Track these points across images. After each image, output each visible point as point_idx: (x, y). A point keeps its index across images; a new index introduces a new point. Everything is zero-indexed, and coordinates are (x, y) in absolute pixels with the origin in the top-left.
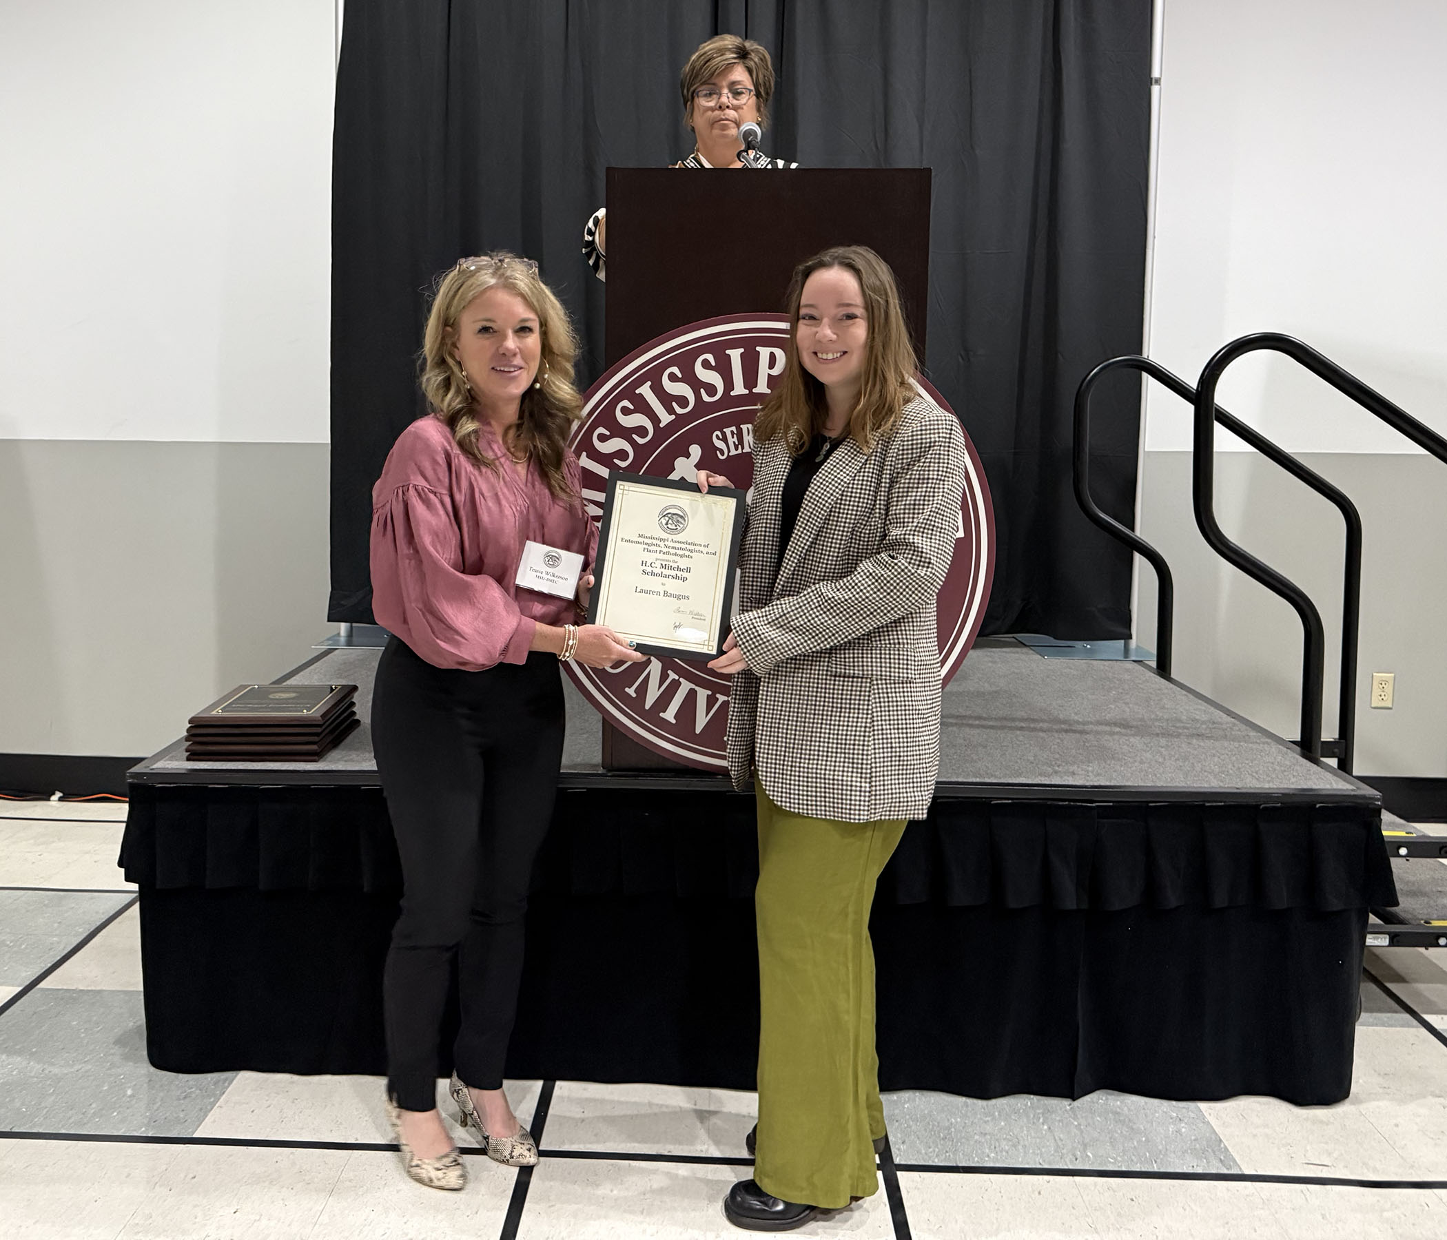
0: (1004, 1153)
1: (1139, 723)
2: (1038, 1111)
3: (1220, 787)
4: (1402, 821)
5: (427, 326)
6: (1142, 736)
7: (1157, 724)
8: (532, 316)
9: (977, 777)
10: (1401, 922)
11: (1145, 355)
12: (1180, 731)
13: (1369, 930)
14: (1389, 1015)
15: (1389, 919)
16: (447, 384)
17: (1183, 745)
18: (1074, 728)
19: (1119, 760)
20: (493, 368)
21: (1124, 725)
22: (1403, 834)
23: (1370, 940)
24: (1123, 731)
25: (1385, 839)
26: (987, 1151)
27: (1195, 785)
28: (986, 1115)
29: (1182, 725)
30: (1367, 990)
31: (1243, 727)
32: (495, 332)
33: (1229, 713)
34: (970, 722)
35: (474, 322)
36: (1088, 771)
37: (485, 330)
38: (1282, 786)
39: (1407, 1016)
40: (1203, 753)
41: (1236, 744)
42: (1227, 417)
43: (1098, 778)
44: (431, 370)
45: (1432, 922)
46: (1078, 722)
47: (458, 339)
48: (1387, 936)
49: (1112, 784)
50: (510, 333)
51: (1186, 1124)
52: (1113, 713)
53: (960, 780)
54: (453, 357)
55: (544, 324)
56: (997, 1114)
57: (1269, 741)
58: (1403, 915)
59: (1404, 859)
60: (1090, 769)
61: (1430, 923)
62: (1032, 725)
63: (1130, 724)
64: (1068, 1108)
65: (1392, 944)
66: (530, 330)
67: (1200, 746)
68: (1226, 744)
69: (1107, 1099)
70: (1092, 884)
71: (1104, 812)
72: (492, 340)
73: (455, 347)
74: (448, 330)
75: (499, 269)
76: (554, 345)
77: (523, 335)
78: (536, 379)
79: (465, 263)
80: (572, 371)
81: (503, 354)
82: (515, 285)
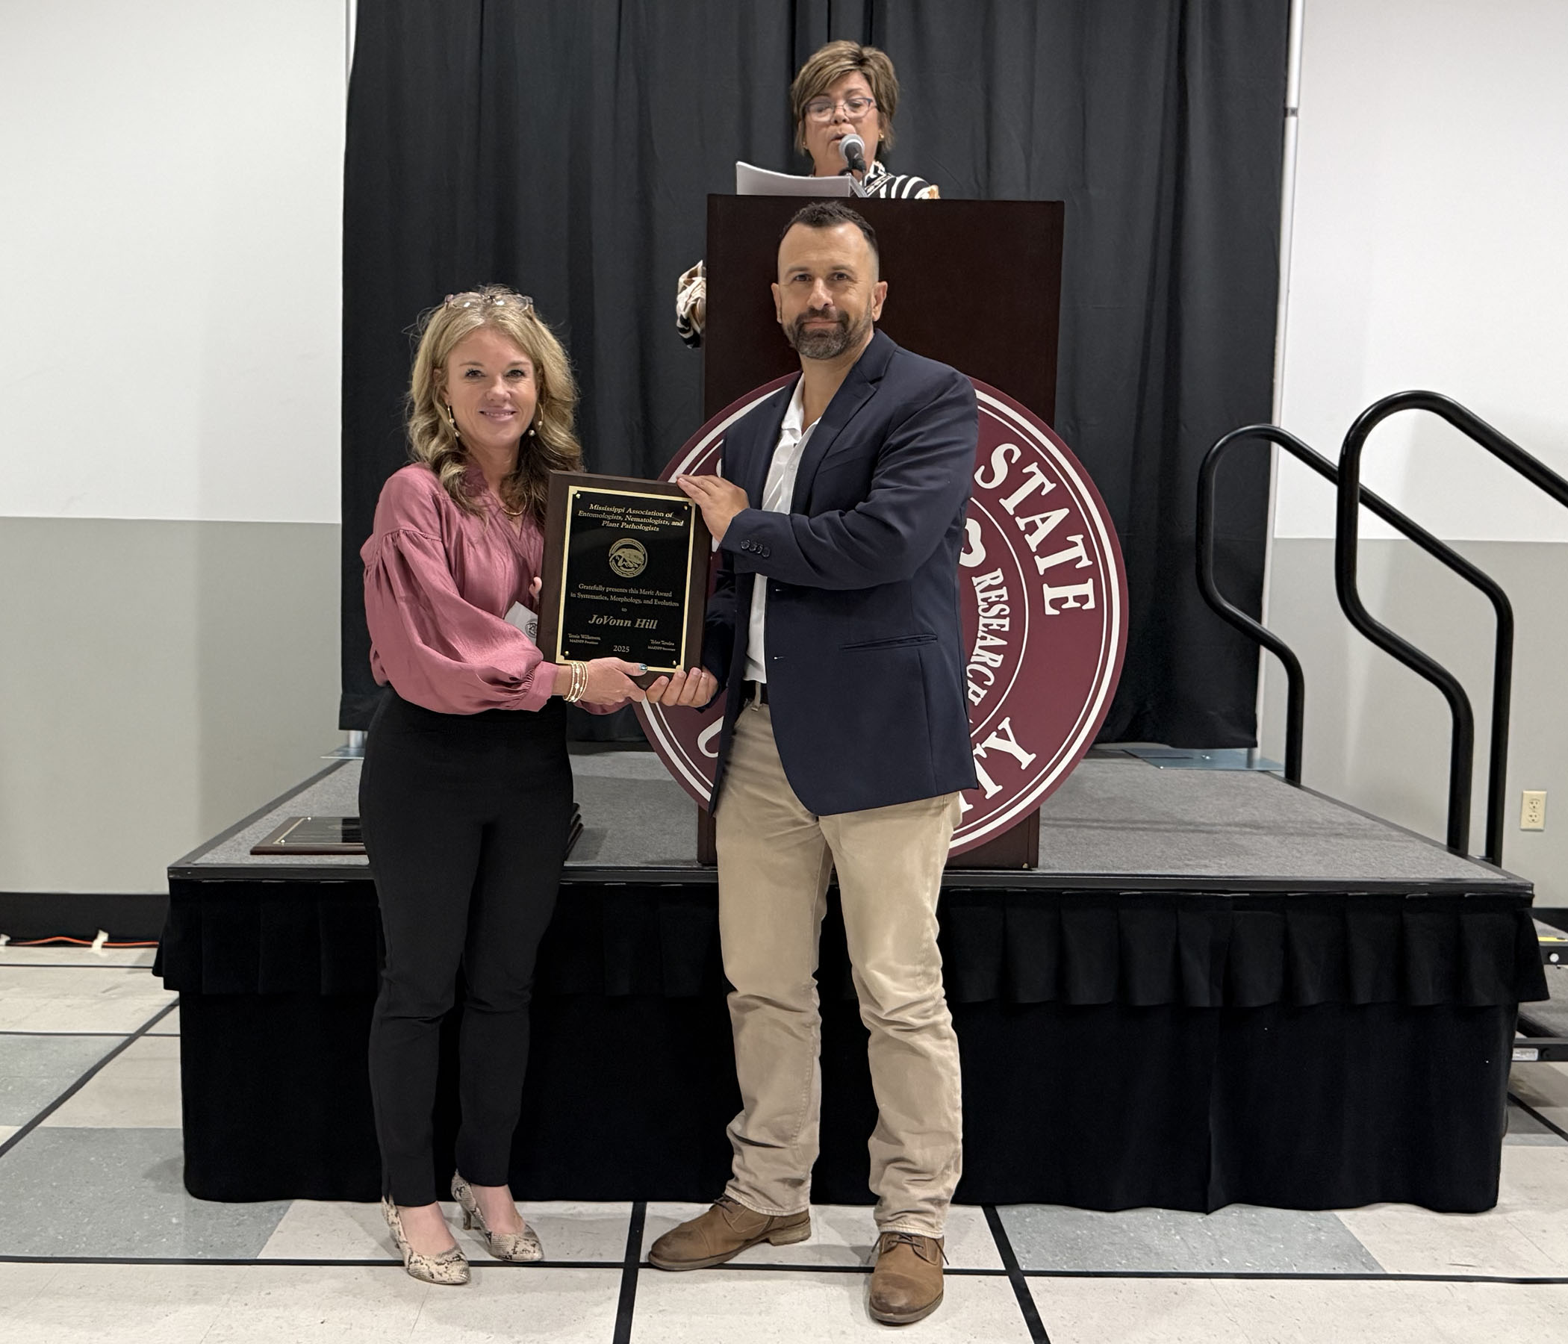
2: (1169, 1225)
3: (1364, 877)
5: (414, 367)
6: (1276, 836)
7: (1290, 825)
8: (523, 359)
9: (1104, 870)
10: (1545, 1035)
11: (1275, 424)
12: (1316, 831)
13: (1515, 1045)
14: (1536, 1135)
15: (1533, 1032)
16: (433, 430)
17: (1322, 843)
18: (1200, 829)
19: (1253, 855)
20: (482, 412)
21: (1255, 826)
22: (1555, 940)
23: (1517, 1055)
25: (1539, 945)
27: (1336, 875)
28: (1113, 1227)
32: (483, 376)
33: (1367, 816)
35: (461, 365)
36: (1221, 865)
37: (473, 374)
38: (1427, 877)
43: (1232, 870)
44: (420, 415)
47: (447, 383)
48: (1535, 1051)
50: (500, 379)
51: (1326, 1232)
53: (1086, 872)
54: (441, 400)
55: (539, 367)
56: (1124, 1226)
59: (1555, 966)
60: (1224, 861)
64: (1200, 1220)
65: (1541, 1058)
66: (523, 374)
70: (1228, 983)
71: (1240, 904)
72: (479, 385)
73: (445, 391)
74: (436, 373)
75: (488, 307)
76: (552, 389)
77: (515, 380)
78: (532, 426)
79: (453, 301)
80: (571, 417)
81: (492, 400)
82: (504, 325)
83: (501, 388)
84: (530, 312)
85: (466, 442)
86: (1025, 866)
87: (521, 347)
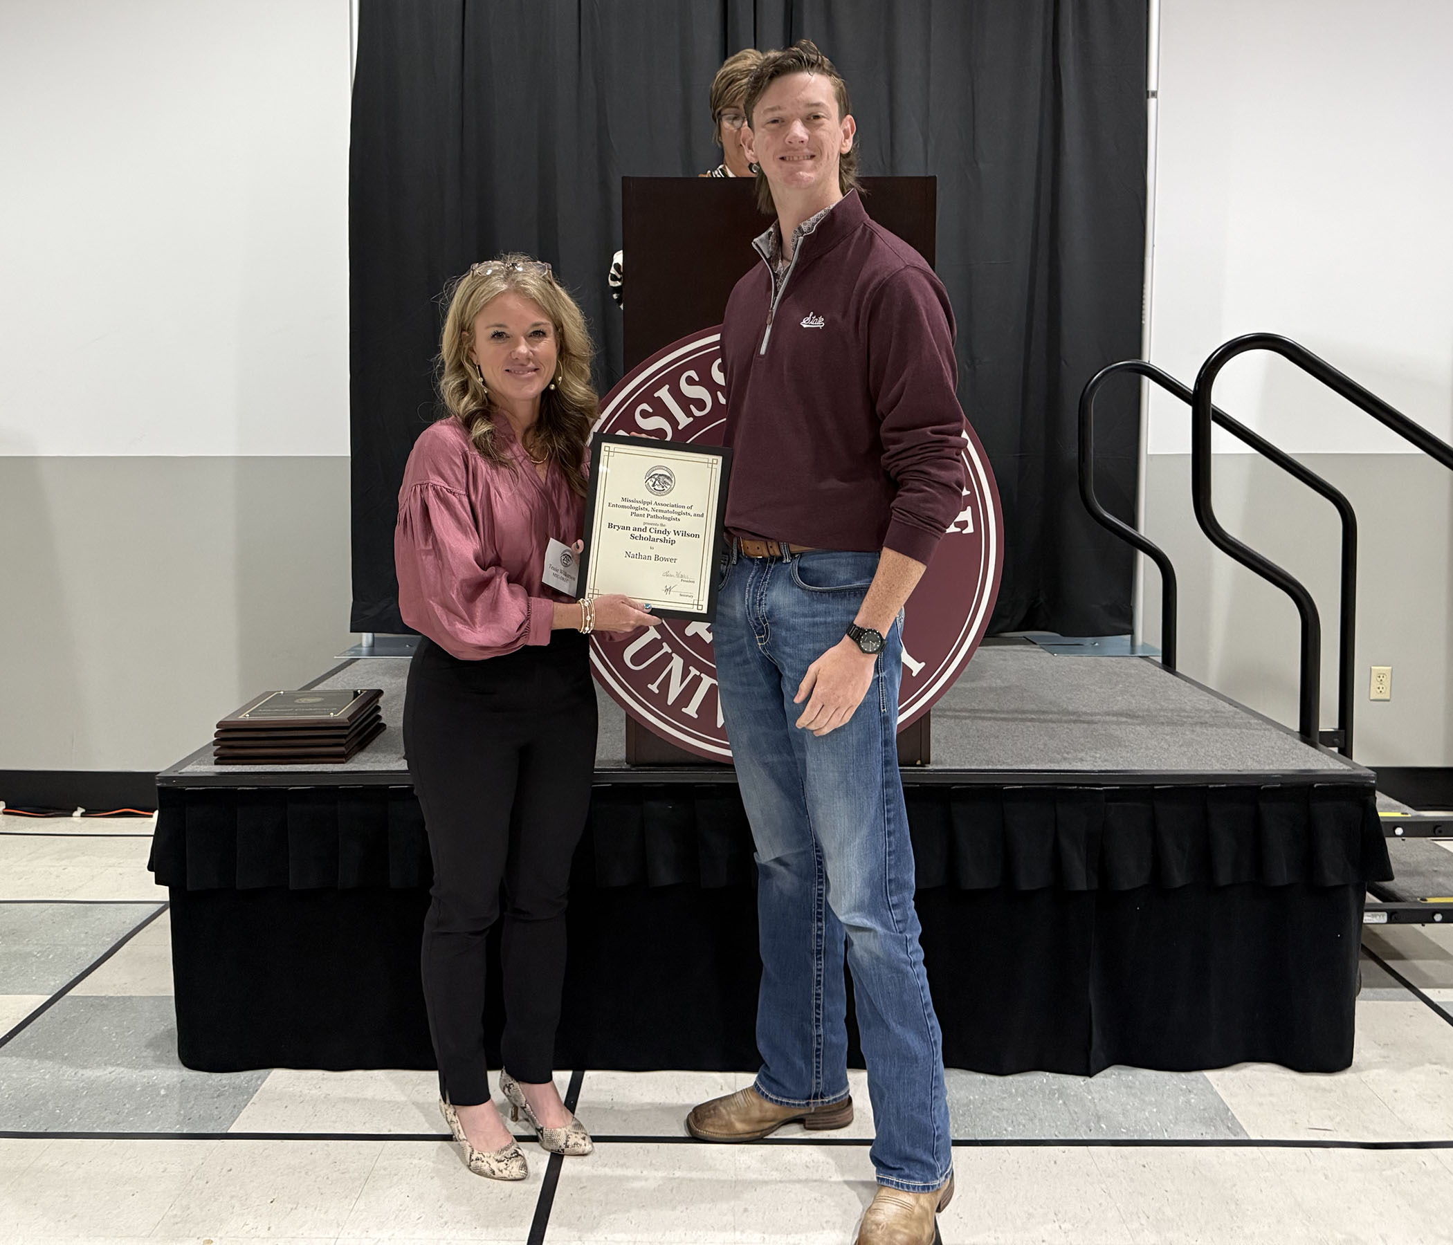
0: (1021, 1127)
1: (1145, 713)
2: (1054, 1087)
3: (1223, 770)
4: (1397, 803)
5: (444, 330)
6: (1148, 725)
7: (1162, 713)
8: (544, 320)
9: (988, 765)
10: (1398, 900)
11: (1146, 359)
12: (1185, 720)
13: (1366, 908)
14: (1388, 990)
15: (1386, 896)
16: (464, 388)
17: (1187, 733)
18: (1081, 719)
19: (1126, 746)
20: (508, 371)
21: (1130, 715)
22: (1398, 815)
23: (1368, 918)
24: (1129, 720)
25: (1382, 820)
26: (1005, 1125)
27: (1199, 769)
28: (1003, 1092)
29: (1186, 714)
30: (1366, 967)
31: (1244, 715)
32: (508, 337)
33: (1231, 702)
34: (983, 715)
35: (488, 327)
36: (1096, 758)
37: (498, 335)
38: (1281, 768)
39: (1406, 990)
40: (1207, 739)
41: (1238, 731)
42: (1226, 418)
43: (1105, 763)
44: (449, 374)
45: (1428, 899)
46: (1086, 713)
47: (474, 344)
48: (1385, 914)
49: (1119, 769)
50: (523, 340)
51: (1195, 1095)
52: (1121, 703)
53: (973, 767)
54: (469, 359)
55: (559, 327)
56: (1014, 1090)
57: (1269, 727)
58: (1400, 894)
59: (1400, 839)
60: (1098, 755)
61: (1425, 900)
62: (1042, 717)
63: (1137, 714)
64: (1082, 1083)
65: (1390, 921)
66: (544, 334)
67: (1203, 733)
68: (1228, 731)
69: (1119, 1074)
70: (1101, 866)
71: (1112, 796)
72: (505, 345)
73: (473, 351)
74: (464, 335)
75: (509, 274)
76: (570, 345)
77: (537, 339)
78: (553, 381)
79: (477, 269)
80: (588, 371)
81: (517, 359)
82: (526, 289)
83: (523, 349)
84: (550, 277)
85: (492, 397)
86: (919, 763)
87: (541, 310)
